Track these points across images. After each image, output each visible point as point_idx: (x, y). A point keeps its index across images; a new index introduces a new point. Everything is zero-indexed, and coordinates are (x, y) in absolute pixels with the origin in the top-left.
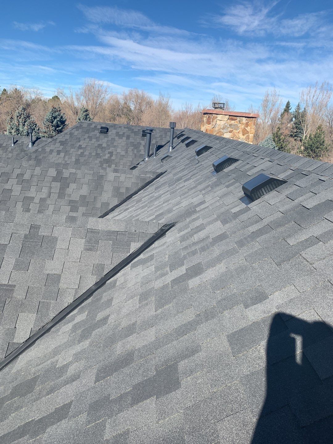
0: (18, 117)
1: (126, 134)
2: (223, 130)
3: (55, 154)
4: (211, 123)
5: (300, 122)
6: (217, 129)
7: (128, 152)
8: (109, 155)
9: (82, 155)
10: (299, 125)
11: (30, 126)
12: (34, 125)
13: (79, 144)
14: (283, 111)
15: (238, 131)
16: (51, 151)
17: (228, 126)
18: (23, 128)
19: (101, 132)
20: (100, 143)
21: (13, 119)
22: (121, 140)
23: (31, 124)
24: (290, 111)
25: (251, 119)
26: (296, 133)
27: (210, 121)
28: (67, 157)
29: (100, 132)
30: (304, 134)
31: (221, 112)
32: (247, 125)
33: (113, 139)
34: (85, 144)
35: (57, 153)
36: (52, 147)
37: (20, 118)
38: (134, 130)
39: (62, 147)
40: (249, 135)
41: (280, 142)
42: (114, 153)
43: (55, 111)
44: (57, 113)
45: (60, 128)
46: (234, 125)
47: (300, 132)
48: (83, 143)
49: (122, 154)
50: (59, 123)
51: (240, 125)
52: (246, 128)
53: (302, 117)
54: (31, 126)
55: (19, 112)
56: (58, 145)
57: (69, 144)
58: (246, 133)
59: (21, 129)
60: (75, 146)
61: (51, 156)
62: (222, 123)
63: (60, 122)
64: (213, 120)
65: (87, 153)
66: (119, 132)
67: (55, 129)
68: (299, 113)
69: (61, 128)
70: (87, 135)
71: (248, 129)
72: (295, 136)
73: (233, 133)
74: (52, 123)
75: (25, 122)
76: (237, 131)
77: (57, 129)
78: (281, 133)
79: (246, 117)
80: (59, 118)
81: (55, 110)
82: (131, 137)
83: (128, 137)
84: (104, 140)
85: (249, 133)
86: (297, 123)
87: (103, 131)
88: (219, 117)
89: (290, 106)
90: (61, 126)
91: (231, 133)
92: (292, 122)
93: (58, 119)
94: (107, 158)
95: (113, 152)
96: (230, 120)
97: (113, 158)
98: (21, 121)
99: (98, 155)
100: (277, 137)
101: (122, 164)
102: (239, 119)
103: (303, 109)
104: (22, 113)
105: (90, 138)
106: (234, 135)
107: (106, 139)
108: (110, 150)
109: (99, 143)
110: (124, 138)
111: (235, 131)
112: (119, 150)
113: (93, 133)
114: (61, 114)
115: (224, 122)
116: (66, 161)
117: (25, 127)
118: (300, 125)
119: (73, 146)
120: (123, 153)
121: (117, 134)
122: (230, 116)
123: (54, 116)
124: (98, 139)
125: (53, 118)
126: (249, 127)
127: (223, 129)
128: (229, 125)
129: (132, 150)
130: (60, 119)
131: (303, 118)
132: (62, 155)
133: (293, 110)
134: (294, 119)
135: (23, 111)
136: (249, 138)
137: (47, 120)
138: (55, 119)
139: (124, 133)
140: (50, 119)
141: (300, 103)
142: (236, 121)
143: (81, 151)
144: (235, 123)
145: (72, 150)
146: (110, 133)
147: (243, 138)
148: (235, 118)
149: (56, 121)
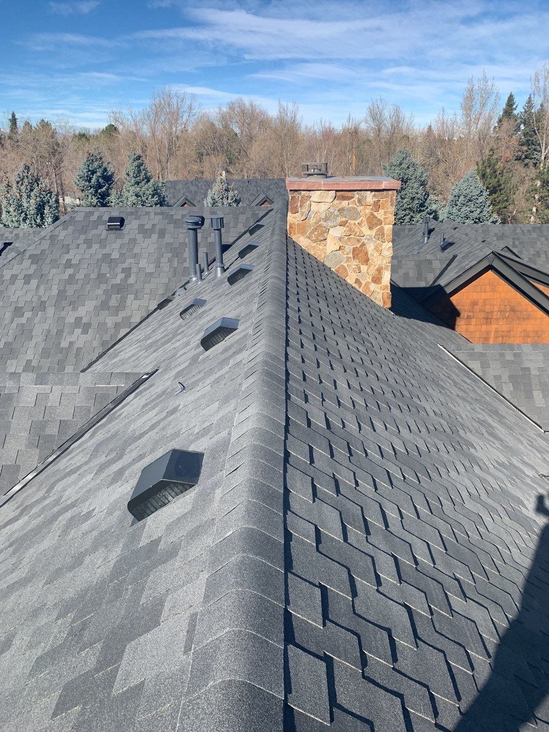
0: (18, 183)
1: (157, 228)
2: (325, 221)
3: (19, 283)
4: (300, 211)
5: (534, 131)
6: (312, 221)
7: (161, 265)
8: (123, 275)
9: (71, 280)
10: (531, 136)
11: (41, 198)
12: (47, 195)
13: (67, 257)
14: (501, 113)
15: (359, 221)
16: (14, 278)
17: (336, 213)
18: (29, 201)
19: (110, 228)
20: (106, 251)
21: (10, 186)
22: (147, 241)
23: (42, 193)
24: (515, 112)
25: (385, 192)
26: (527, 151)
27: (297, 206)
28: (42, 288)
29: (107, 228)
30: (543, 151)
31: (317, 186)
32: (377, 206)
33: (133, 241)
34: (78, 257)
35: (23, 281)
36: (16, 269)
37: (22, 184)
38: (175, 217)
39: (34, 266)
40: (383, 228)
41: (496, 176)
42: (134, 270)
43: (92, 160)
44: (96, 164)
45: (104, 189)
46: (349, 210)
47: (535, 150)
48: (74, 256)
49: (148, 271)
50: (100, 180)
51: (362, 208)
52: (375, 214)
53: (538, 121)
54: (42, 196)
55: (19, 174)
56: (27, 263)
57: (48, 261)
58: (376, 225)
59: (25, 205)
60: (58, 263)
61: (13, 288)
62: (323, 207)
63: (103, 179)
64: (302, 203)
65: (80, 276)
66: (144, 225)
67: (96, 192)
68: (530, 114)
69: (106, 189)
70: (83, 237)
71: (380, 215)
72: (526, 157)
73: (348, 227)
74: (90, 182)
75: (32, 190)
76: (356, 222)
77: (99, 191)
78: (497, 159)
79: (372, 191)
80: (99, 171)
81: (92, 158)
82: (168, 231)
83: (162, 233)
84: (114, 247)
85: (383, 223)
86: (527, 133)
87: (115, 225)
88: (315, 196)
89: (514, 104)
90: (104, 186)
91: (344, 226)
92: (520, 133)
93: (99, 174)
94: (119, 282)
95: (130, 268)
96: (338, 199)
97: (131, 280)
98: (24, 190)
99: (101, 278)
100: (489, 166)
101: (147, 291)
102: (357, 196)
103: (539, 107)
104: (24, 174)
105: (89, 243)
106: (350, 230)
107: (119, 241)
108: (125, 265)
109: (104, 251)
110: (155, 236)
111: (352, 222)
112: (143, 263)
113: (94, 232)
114: (105, 165)
115: (327, 206)
116: (40, 297)
117: (32, 201)
118: (535, 136)
119: (54, 263)
120: (151, 268)
121: (142, 229)
122: (337, 191)
123: (90, 169)
124: (103, 243)
125: (89, 173)
126: (381, 211)
127: (326, 219)
128: (339, 211)
129: (170, 260)
130: (102, 174)
131: (540, 124)
132: (34, 282)
133: (519, 110)
134: (522, 127)
135: (26, 171)
136: (383, 234)
137: (80, 178)
138: (93, 175)
139: (154, 225)
140: (86, 175)
141: (532, 96)
142: (352, 200)
143: (70, 271)
144: (350, 206)
145: (54, 271)
146: (127, 228)
147: (370, 236)
148: (349, 194)
149: (95, 177)
